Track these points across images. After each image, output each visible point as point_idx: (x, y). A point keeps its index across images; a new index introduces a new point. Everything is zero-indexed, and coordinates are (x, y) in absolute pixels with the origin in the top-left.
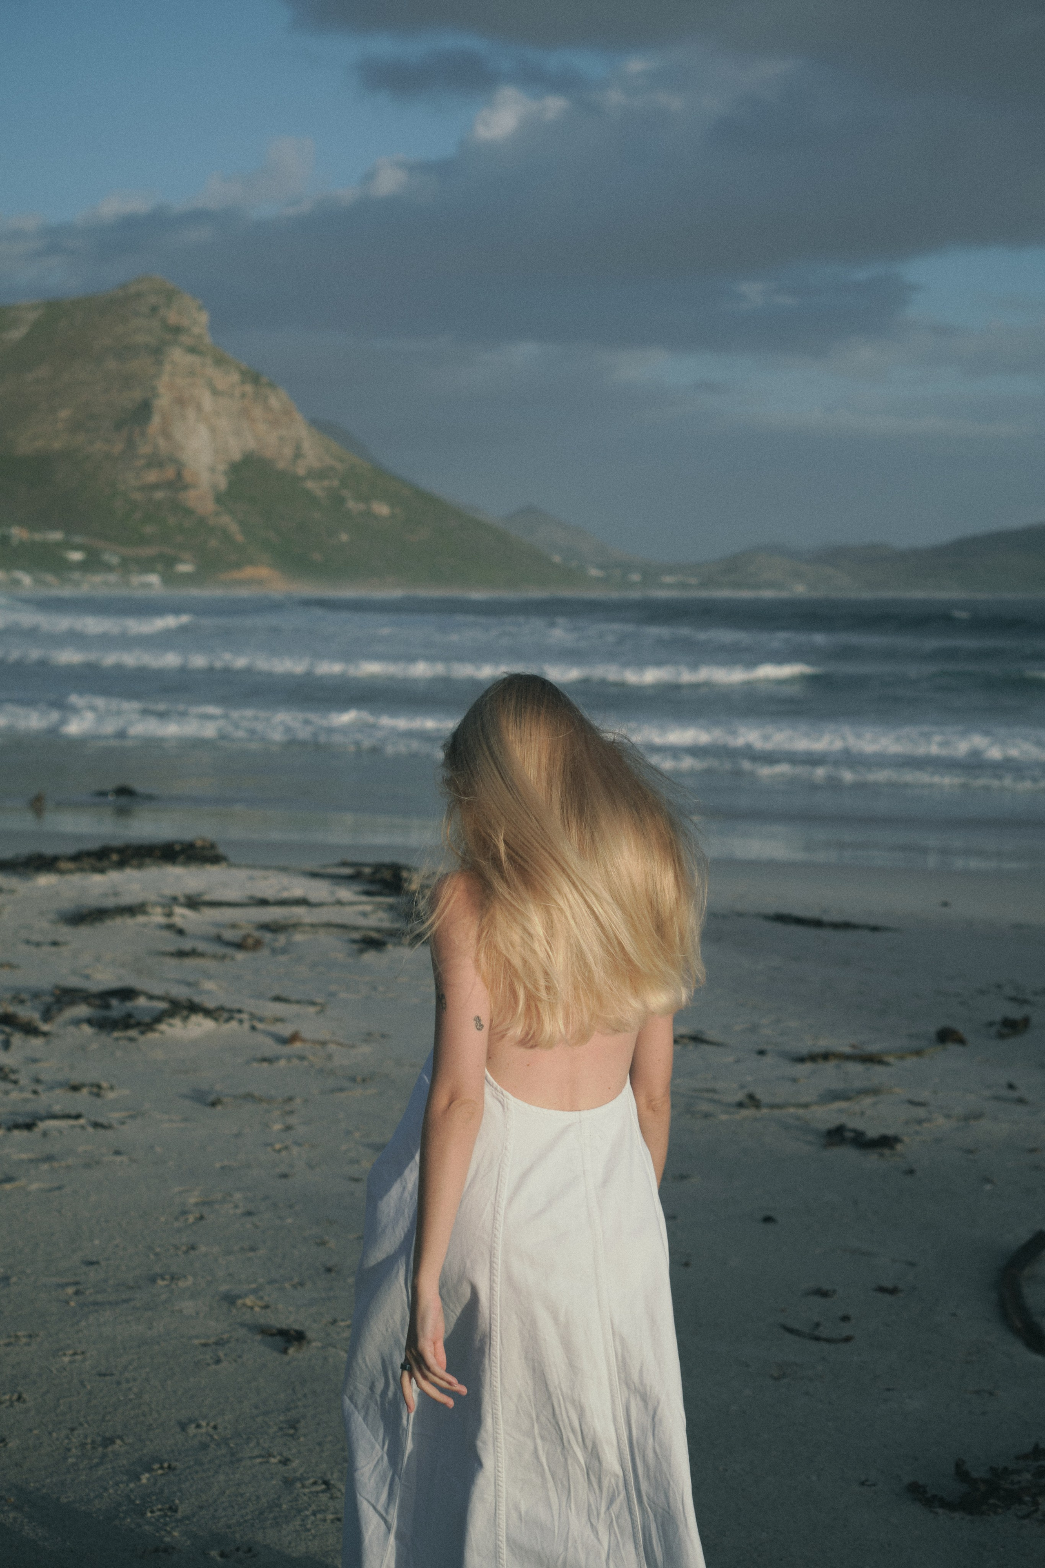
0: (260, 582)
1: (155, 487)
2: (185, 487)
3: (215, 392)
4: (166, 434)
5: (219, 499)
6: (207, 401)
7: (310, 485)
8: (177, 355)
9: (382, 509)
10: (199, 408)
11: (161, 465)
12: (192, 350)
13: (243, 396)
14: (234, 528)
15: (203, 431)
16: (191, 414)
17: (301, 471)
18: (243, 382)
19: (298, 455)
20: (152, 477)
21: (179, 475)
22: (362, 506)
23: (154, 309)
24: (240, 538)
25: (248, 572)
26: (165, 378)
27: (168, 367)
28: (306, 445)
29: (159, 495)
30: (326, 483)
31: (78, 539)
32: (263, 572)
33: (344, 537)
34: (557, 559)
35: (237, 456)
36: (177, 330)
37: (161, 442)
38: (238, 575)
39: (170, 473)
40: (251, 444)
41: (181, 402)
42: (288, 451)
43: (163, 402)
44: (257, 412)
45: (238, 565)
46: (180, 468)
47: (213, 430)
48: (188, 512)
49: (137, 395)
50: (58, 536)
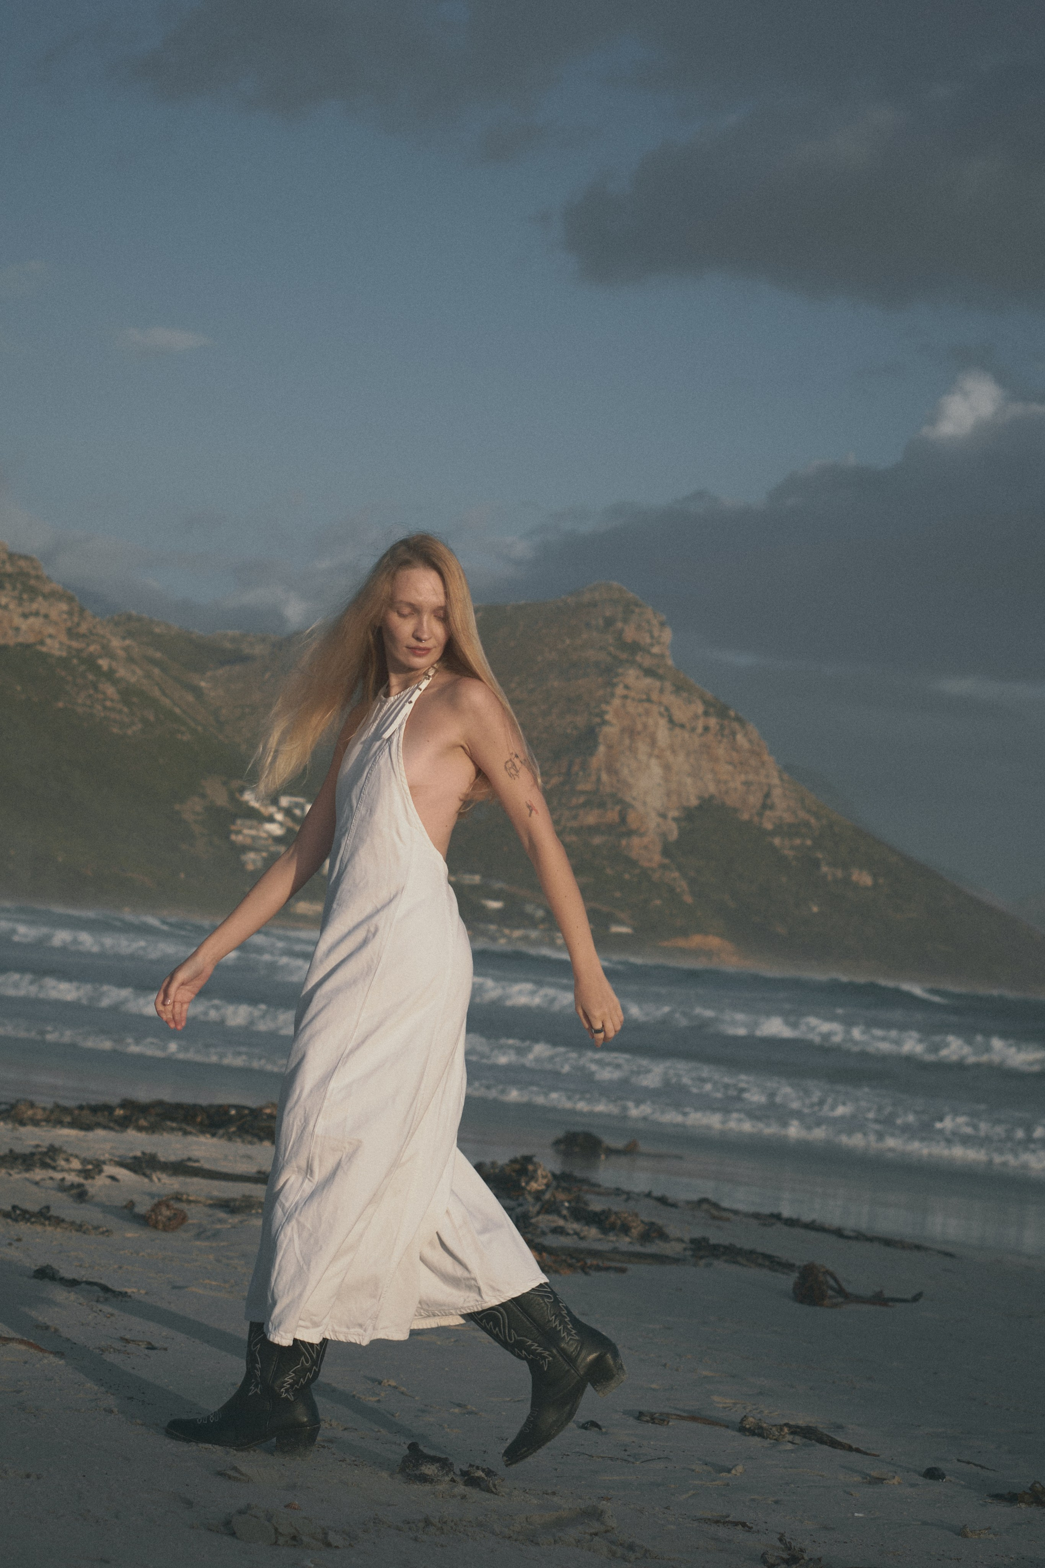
0: (709, 954)
1: (593, 830)
2: (630, 833)
3: (672, 722)
4: (612, 770)
5: (668, 849)
6: (663, 734)
7: (777, 841)
8: (631, 675)
9: (863, 878)
10: (653, 743)
11: (602, 805)
12: (649, 672)
13: (706, 729)
14: (682, 885)
15: (656, 770)
16: (643, 747)
17: (768, 825)
18: (706, 714)
19: (766, 805)
20: (591, 818)
21: (623, 819)
22: (839, 874)
23: (609, 622)
24: (688, 899)
25: (696, 940)
26: (617, 702)
27: (620, 690)
28: (777, 792)
29: (597, 840)
30: (797, 841)
31: (498, 885)
32: (714, 942)
33: (815, 909)
35: (694, 802)
36: (635, 648)
37: (604, 777)
38: (681, 943)
39: (612, 815)
40: (712, 788)
41: (631, 732)
42: (754, 800)
43: (611, 731)
44: (721, 751)
45: (684, 932)
46: (625, 808)
47: (667, 768)
48: (632, 863)
49: (581, 720)
50: (477, 879)
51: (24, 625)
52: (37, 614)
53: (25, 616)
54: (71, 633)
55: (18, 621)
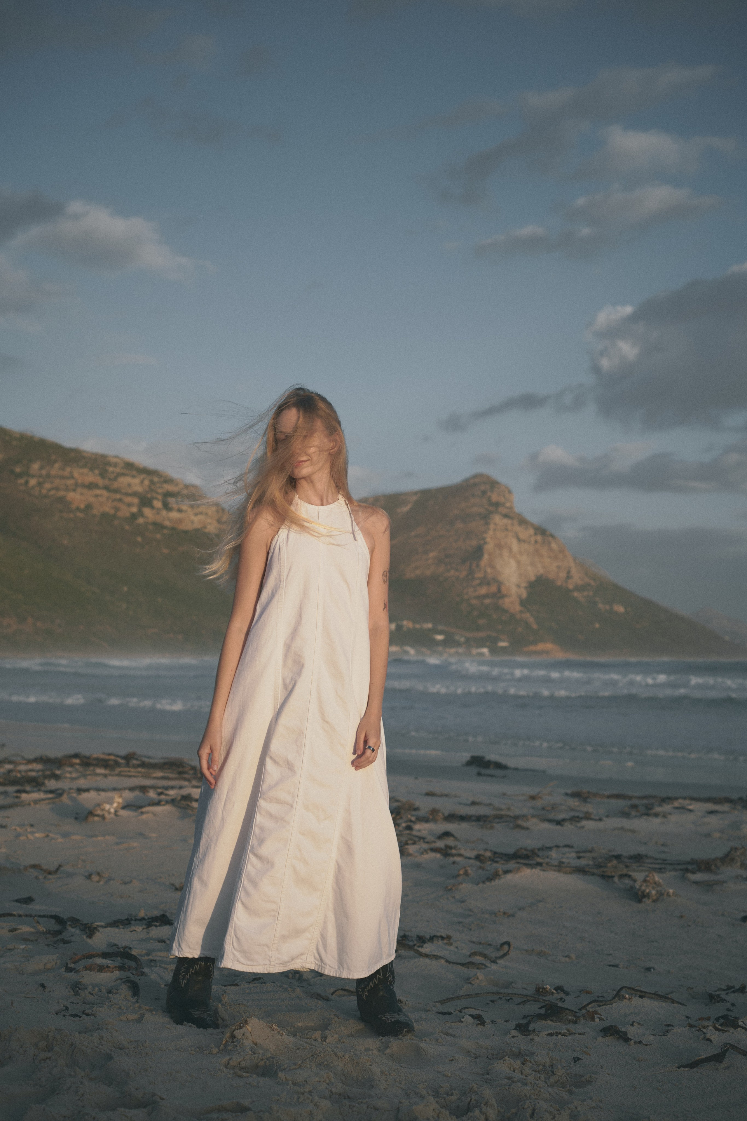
0: (548, 653)
1: (485, 596)
2: (503, 596)
3: (519, 540)
4: (492, 567)
5: (523, 603)
6: (515, 546)
7: (576, 594)
8: (497, 519)
9: (620, 609)
10: (510, 550)
11: (488, 584)
12: (506, 516)
13: (536, 542)
14: (531, 620)
15: (513, 564)
16: (505, 553)
17: (571, 586)
18: (536, 534)
19: (569, 577)
20: (483, 591)
21: (499, 590)
22: (608, 607)
23: (484, 493)
24: (535, 626)
25: (541, 646)
26: (491, 532)
27: (492, 526)
28: (573, 570)
29: (487, 601)
30: (586, 593)
31: (440, 628)
32: (549, 646)
33: (597, 626)
34: (727, 638)
35: (533, 578)
36: (497, 505)
37: (489, 570)
38: (533, 648)
39: (494, 588)
40: (541, 571)
41: (499, 546)
42: (563, 575)
43: (489, 547)
44: (544, 552)
45: (534, 643)
46: (499, 584)
47: (518, 562)
48: (505, 611)
49: (474, 543)
50: (430, 625)
51: (196, 519)
52: (201, 513)
53: (196, 515)
54: (219, 521)
55: (193, 517)
